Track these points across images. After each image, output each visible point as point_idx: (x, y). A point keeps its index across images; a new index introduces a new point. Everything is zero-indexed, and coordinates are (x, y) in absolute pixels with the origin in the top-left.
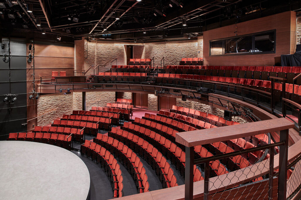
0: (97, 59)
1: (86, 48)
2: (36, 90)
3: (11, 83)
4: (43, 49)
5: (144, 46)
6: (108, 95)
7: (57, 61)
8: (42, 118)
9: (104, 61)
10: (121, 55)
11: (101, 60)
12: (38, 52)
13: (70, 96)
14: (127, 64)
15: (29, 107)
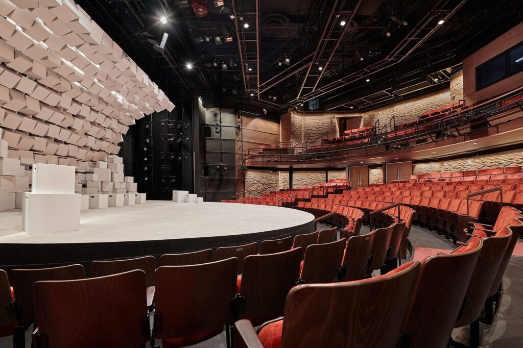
0: (304, 135)
1: (292, 122)
2: (244, 162)
3: (222, 153)
4: (250, 122)
5: (361, 117)
6: (317, 178)
7: (263, 136)
8: (250, 193)
9: (312, 137)
10: (332, 129)
11: (309, 135)
12: (246, 124)
13: (277, 177)
14: (340, 136)
15: (238, 180)
